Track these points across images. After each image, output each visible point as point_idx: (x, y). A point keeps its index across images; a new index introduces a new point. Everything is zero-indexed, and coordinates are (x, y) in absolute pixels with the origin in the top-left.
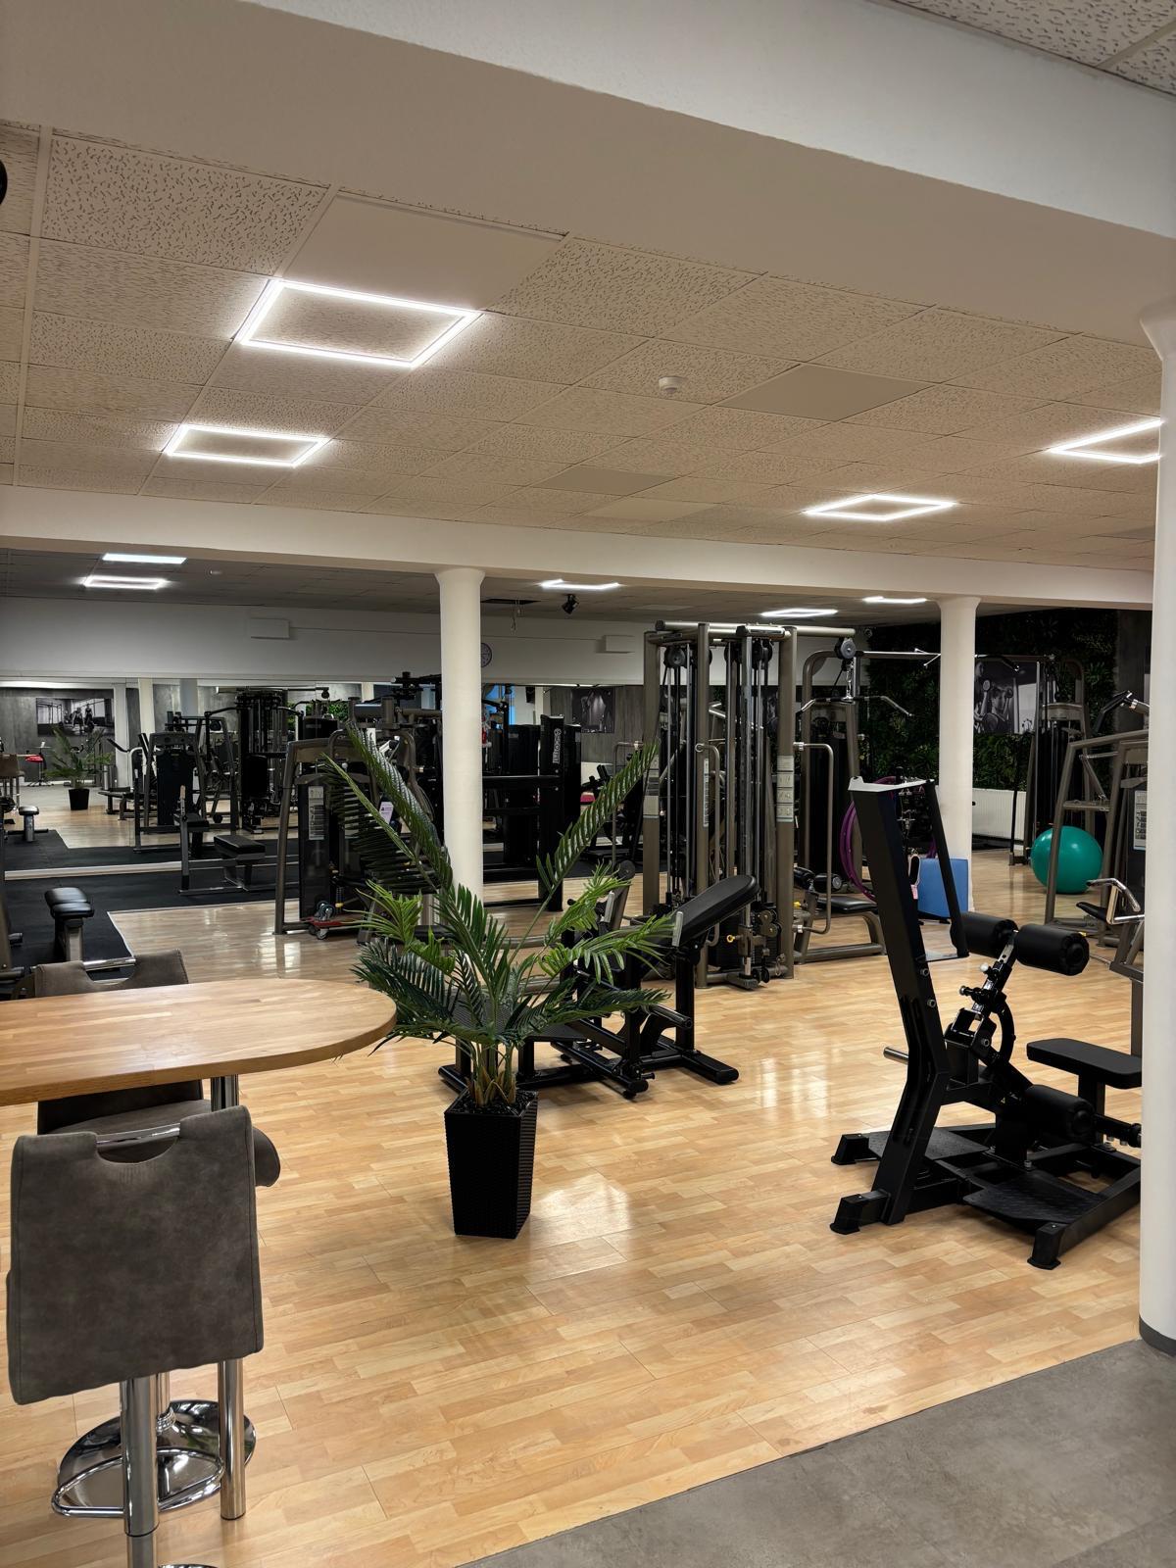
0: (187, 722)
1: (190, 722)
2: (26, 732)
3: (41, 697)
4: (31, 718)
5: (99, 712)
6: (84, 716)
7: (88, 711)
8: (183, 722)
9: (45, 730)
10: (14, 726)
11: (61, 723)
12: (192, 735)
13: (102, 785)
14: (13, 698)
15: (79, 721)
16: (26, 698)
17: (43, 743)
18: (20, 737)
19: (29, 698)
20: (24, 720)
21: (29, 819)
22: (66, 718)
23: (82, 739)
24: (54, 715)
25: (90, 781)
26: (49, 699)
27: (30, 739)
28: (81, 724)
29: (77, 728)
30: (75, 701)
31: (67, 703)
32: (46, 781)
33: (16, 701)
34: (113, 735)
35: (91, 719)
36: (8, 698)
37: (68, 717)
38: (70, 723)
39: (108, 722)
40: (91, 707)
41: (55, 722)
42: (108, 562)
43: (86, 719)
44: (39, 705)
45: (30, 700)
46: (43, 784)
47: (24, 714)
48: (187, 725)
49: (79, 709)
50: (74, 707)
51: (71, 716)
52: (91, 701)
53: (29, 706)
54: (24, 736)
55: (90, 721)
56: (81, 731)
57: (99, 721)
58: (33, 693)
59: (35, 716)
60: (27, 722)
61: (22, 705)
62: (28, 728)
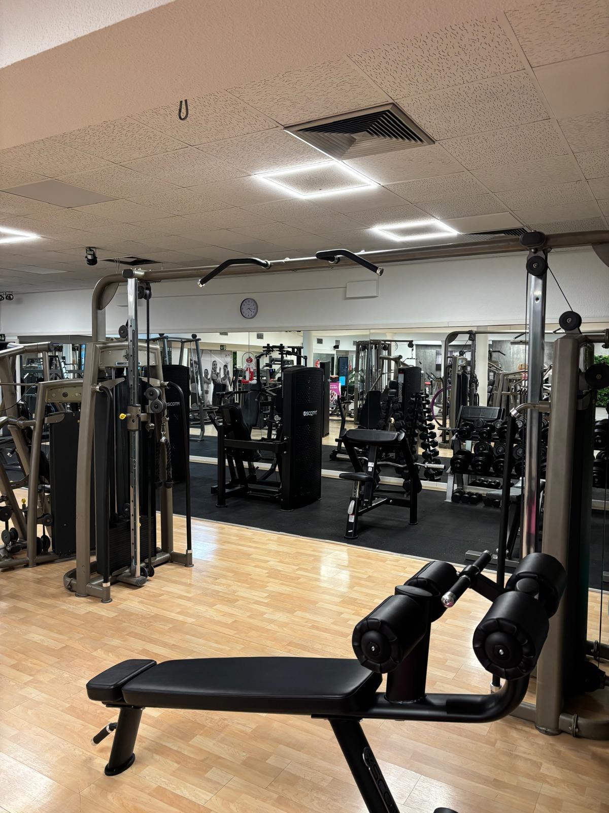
2: (429, 369)
4: (432, 361)
14: (424, 350)
19: (432, 350)
20: (429, 362)
33: (426, 352)
36: (422, 350)
44: (438, 354)
47: (429, 358)
53: (432, 355)
58: (434, 348)
59: (435, 360)
60: (431, 363)
61: (428, 354)
62: (431, 366)
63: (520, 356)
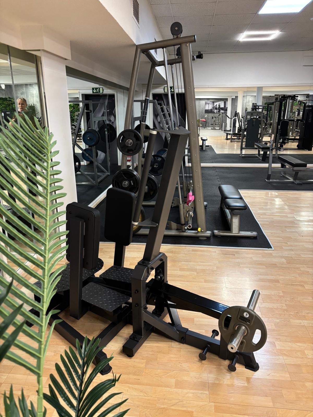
0: (258, 107)
1: (260, 107)
2: (202, 112)
3: (206, 101)
4: (203, 108)
5: (222, 106)
6: (218, 107)
7: (219, 105)
8: (257, 107)
9: (207, 111)
10: (199, 110)
11: (211, 109)
12: (260, 112)
13: (222, 129)
14: (199, 102)
15: (216, 109)
16: (202, 101)
17: (206, 116)
18: (200, 114)
19: (203, 101)
20: (201, 108)
21: (204, 142)
22: (213, 108)
23: (217, 114)
24: (209, 107)
25: (219, 128)
26: (208, 102)
27: (203, 114)
28: (217, 110)
29: (215, 111)
30: (216, 102)
31: (213, 102)
32: (206, 127)
33: (200, 102)
34: (227, 113)
35: (220, 108)
36: (197, 101)
37: (213, 107)
38: (214, 109)
39: (225, 109)
40: (220, 104)
41: (210, 109)
42: (260, 14)
43: (218, 108)
44: (206, 103)
45: (203, 102)
46: (205, 128)
47: (202, 106)
48: (258, 108)
49: (217, 105)
50: (215, 104)
51: (214, 107)
52: (220, 102)
53: (203, 104)
54: (201, 113)
55: (220, 109)
56: (217, 112)
57: (222, 109)
58: (204, 100)
59: (204, 107)
60: (202, 109)
61: (201, 104)
62: (202, 111)
63: (250, 104)
